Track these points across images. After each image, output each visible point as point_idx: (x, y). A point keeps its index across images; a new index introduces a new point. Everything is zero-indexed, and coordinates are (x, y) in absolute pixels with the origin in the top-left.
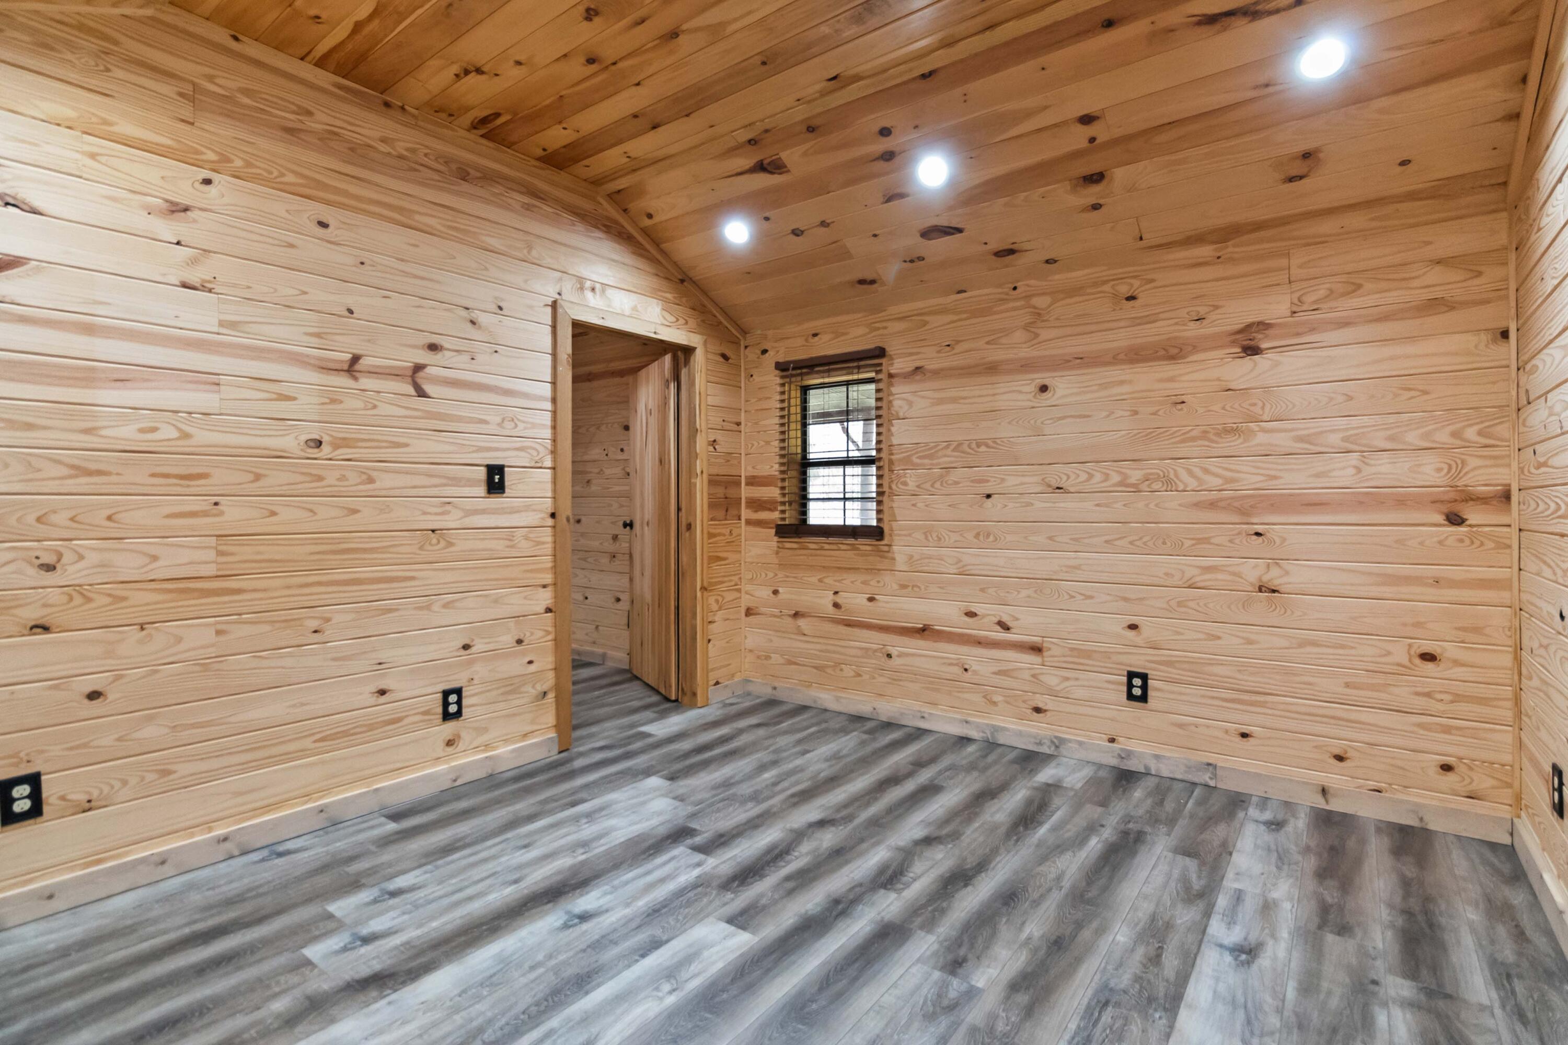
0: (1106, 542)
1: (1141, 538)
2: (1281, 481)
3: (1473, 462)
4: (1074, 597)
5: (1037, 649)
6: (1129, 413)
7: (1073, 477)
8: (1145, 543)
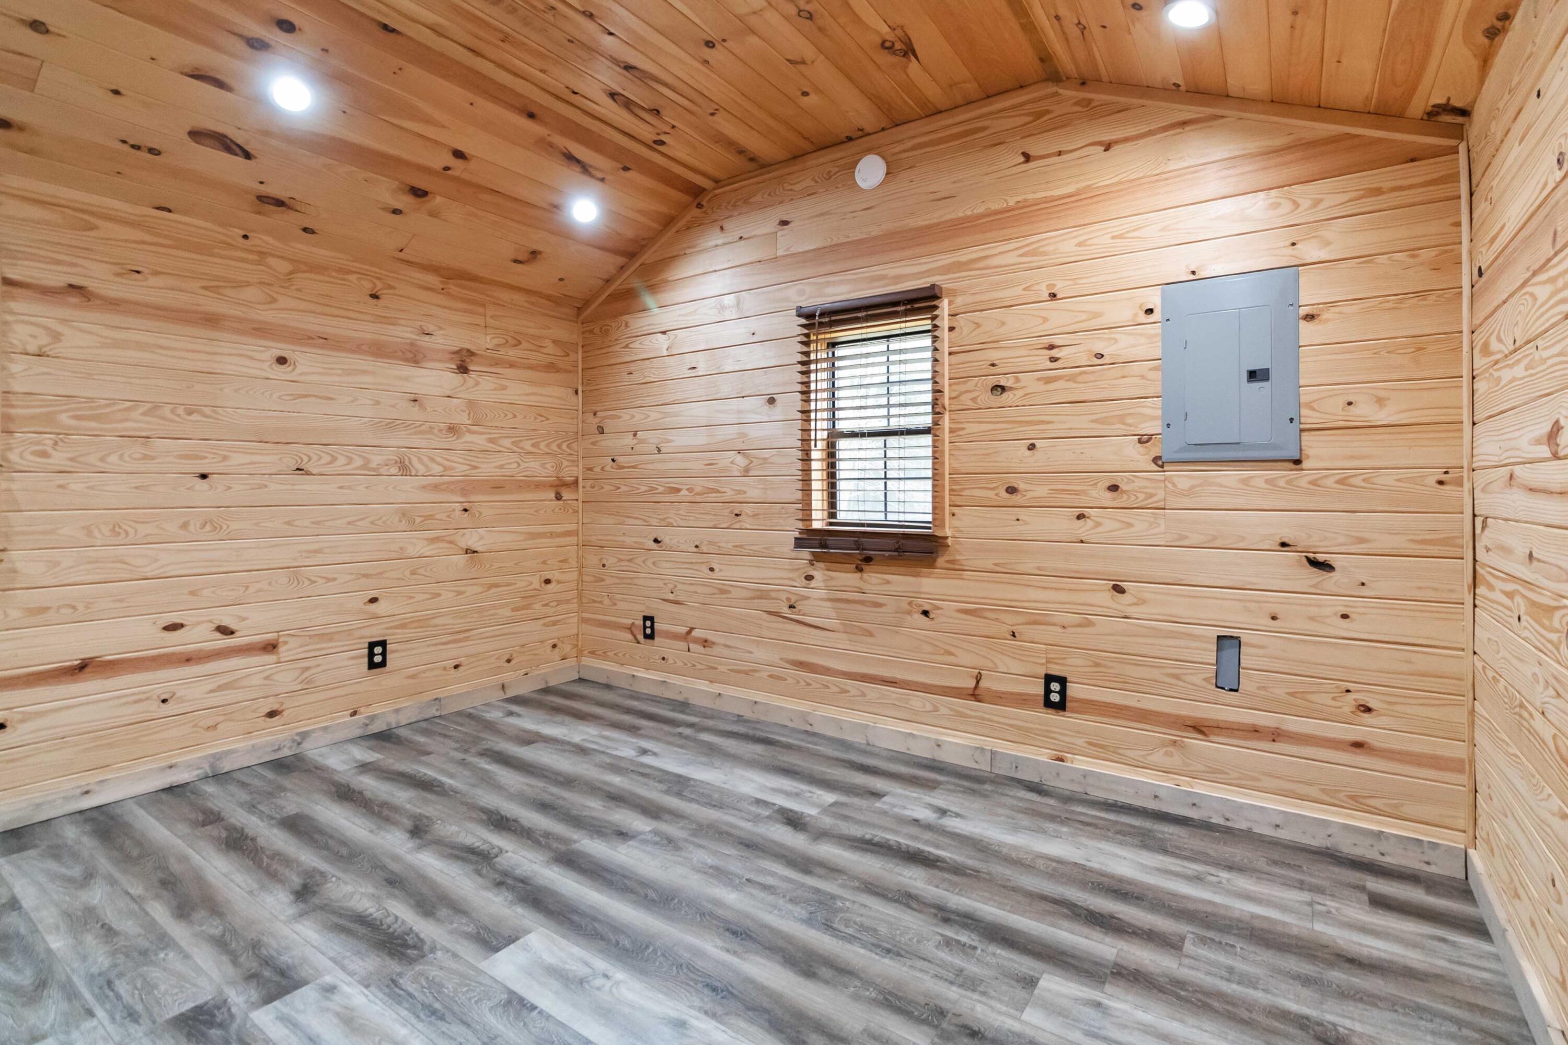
0: (349, 523)
1: (381, 518)
2: (479, 470)
3: (565, 463)
4: (315, 582)
5: (271, 647)
6: (370, 402)
7: (315, 458)
8: (384, 522)
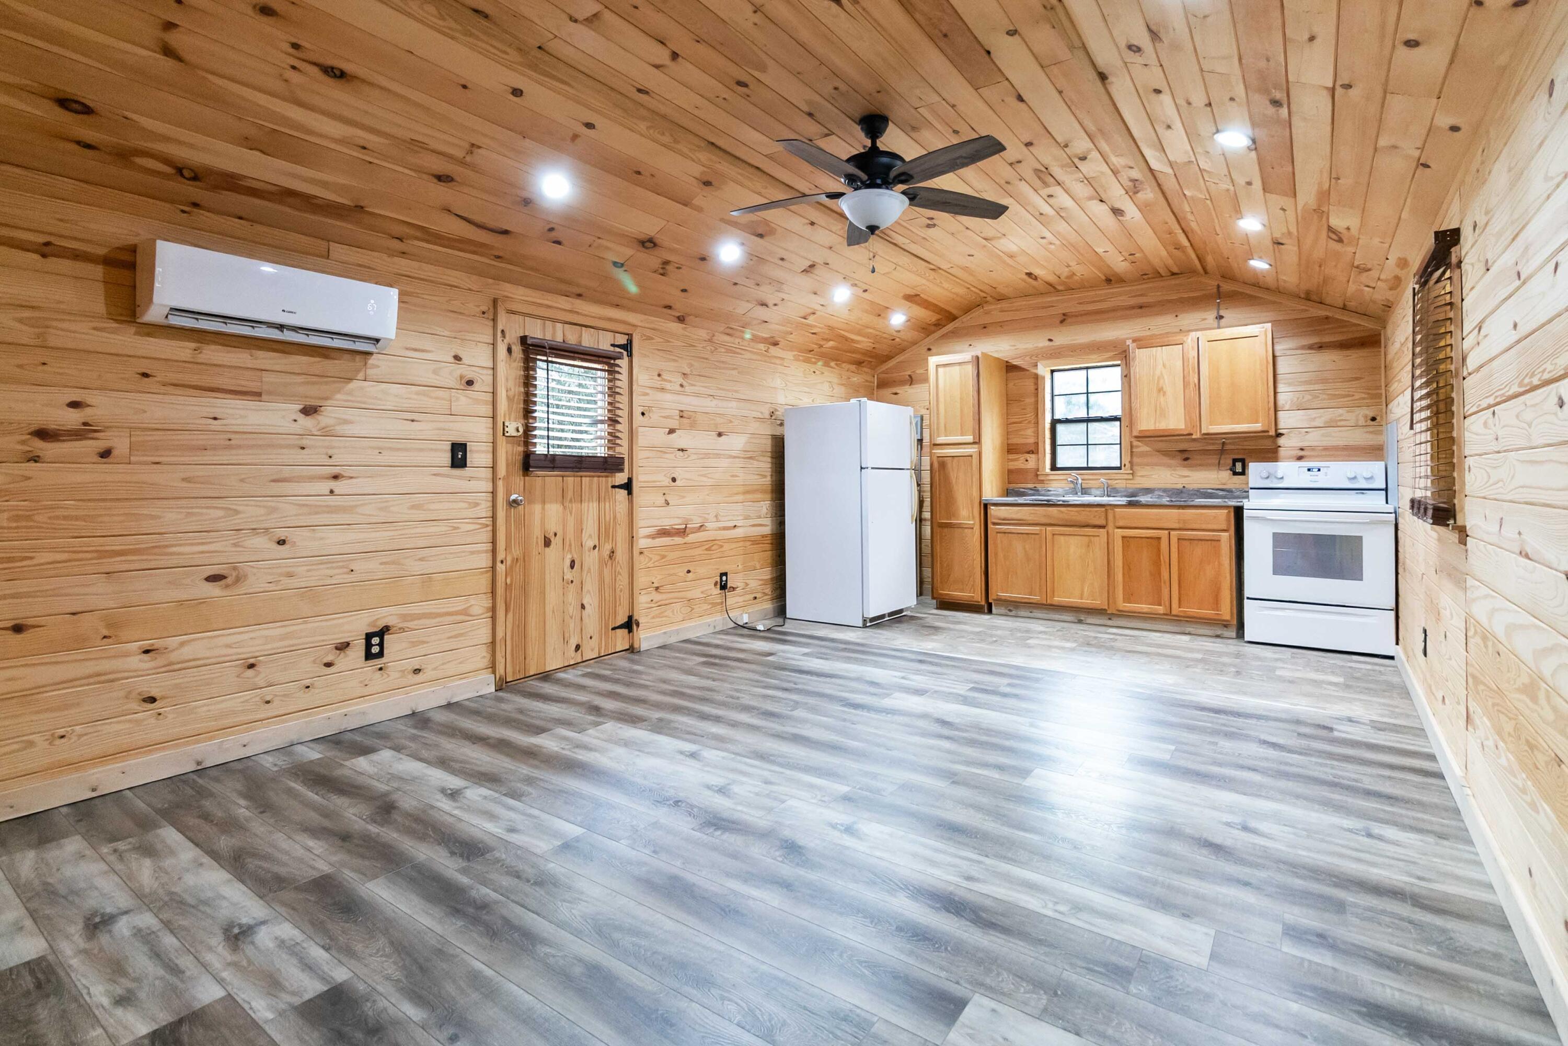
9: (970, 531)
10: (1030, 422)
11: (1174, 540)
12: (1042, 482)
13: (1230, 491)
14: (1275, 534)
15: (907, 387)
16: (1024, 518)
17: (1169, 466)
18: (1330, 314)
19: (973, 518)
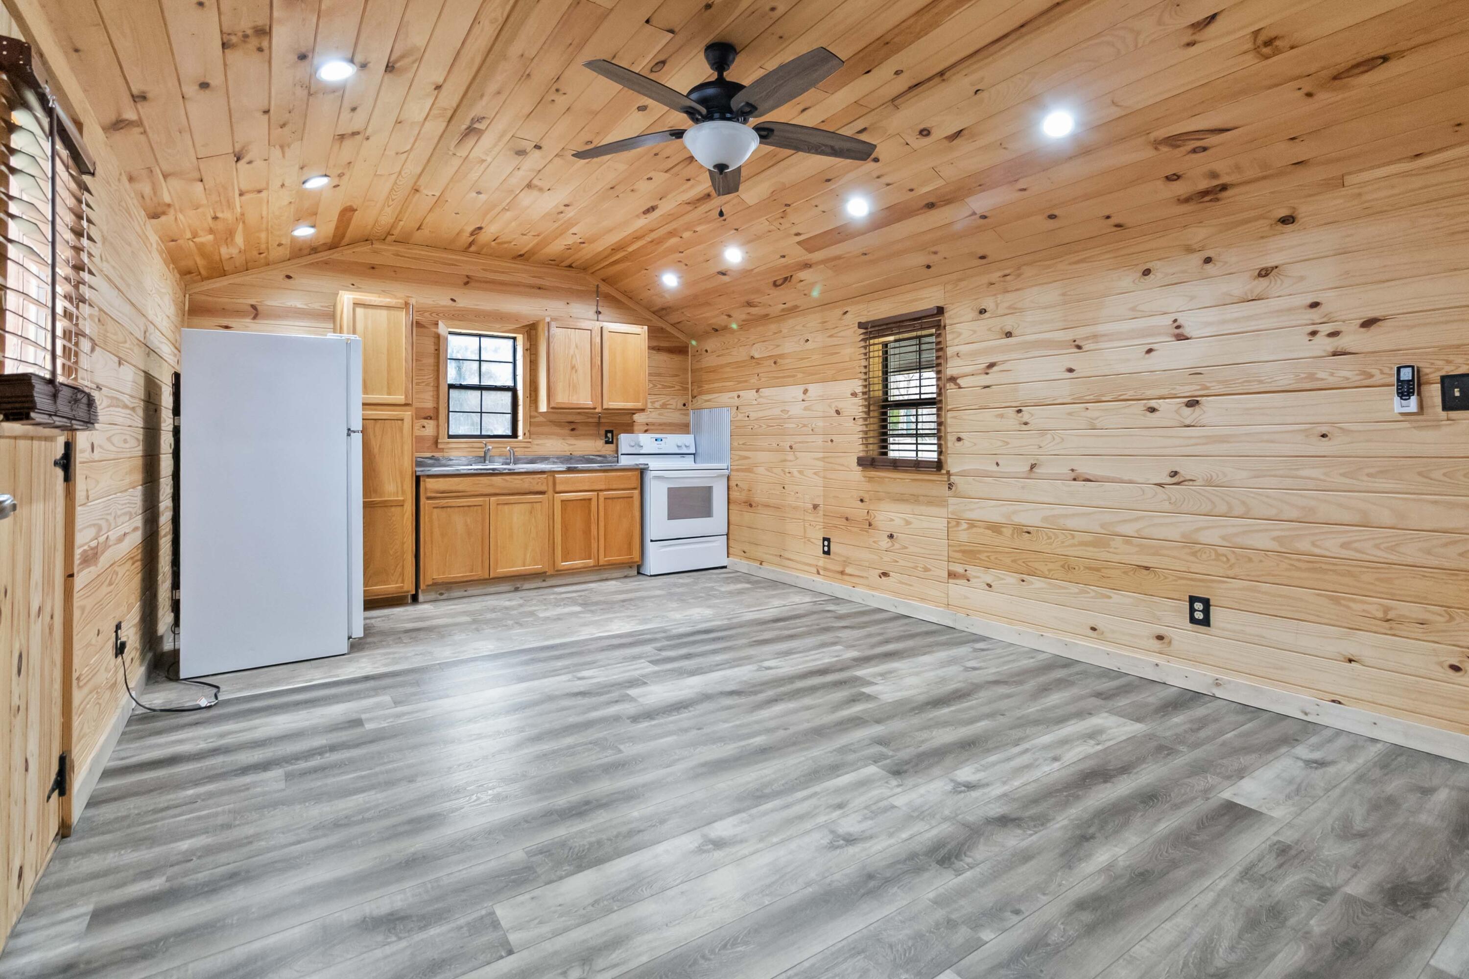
9: (399, 508)
10: (427, 385)
11: (601, 500)
12: (442, 450)
13: (604, 457)
14: (670, 489)
15: (248, 320)
16: (468, 489)
17: (558, 435)
18: (664, 326)
19: (403, 492)
